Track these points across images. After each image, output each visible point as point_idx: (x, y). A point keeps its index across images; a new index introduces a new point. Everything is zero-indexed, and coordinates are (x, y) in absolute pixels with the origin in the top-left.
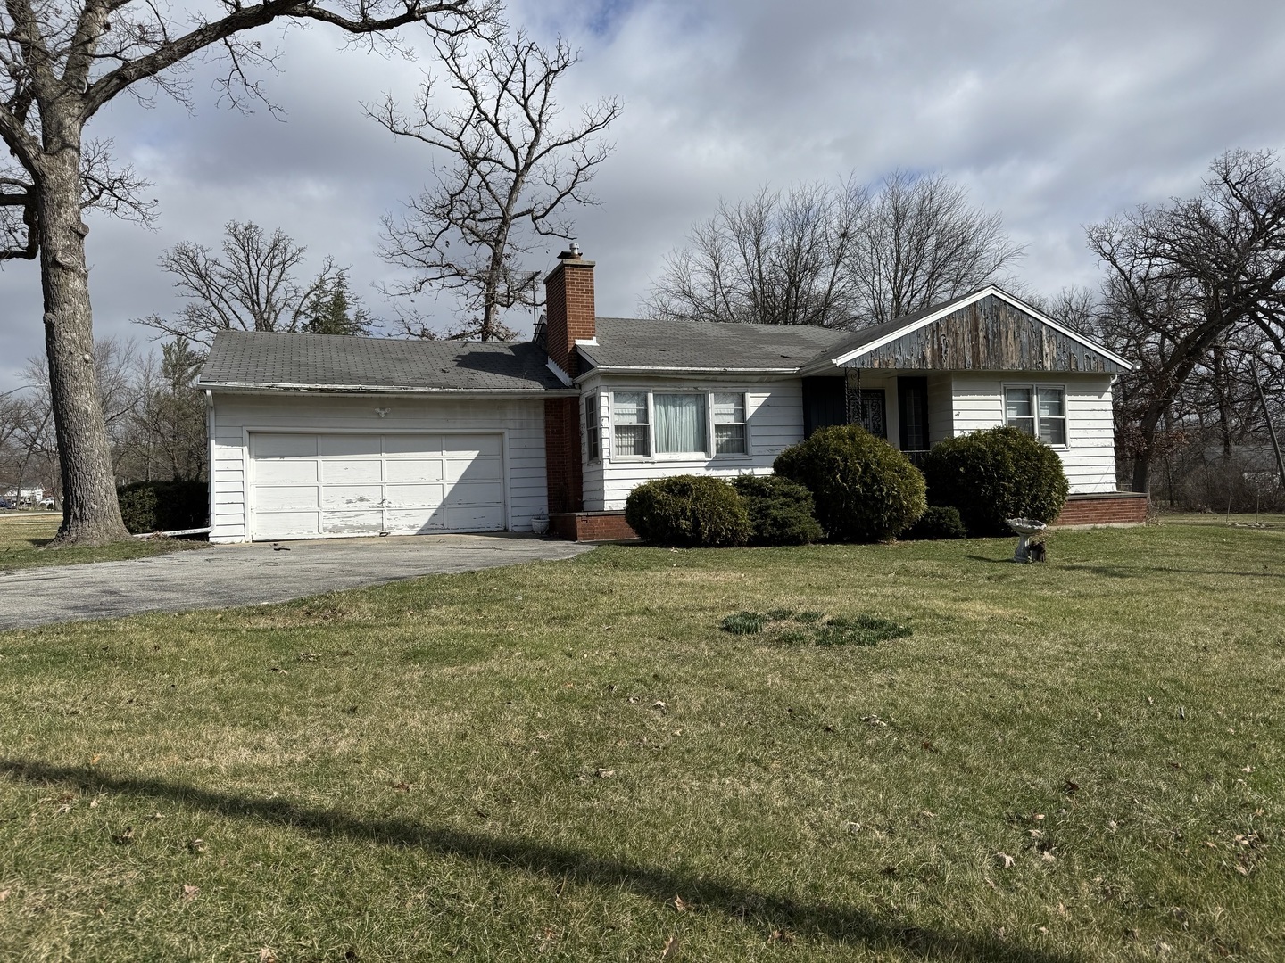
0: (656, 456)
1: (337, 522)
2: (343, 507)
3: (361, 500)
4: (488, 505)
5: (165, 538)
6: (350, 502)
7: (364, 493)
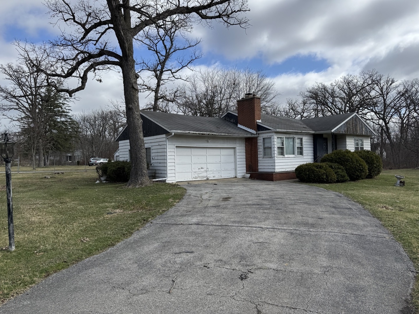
0: (286, 156)
1: (196, 175)
2: (197, 170)
3: (202, 168)
4: (231, 170)
5: (153, 182)
6: (199, 169)
7: (203, 166)
